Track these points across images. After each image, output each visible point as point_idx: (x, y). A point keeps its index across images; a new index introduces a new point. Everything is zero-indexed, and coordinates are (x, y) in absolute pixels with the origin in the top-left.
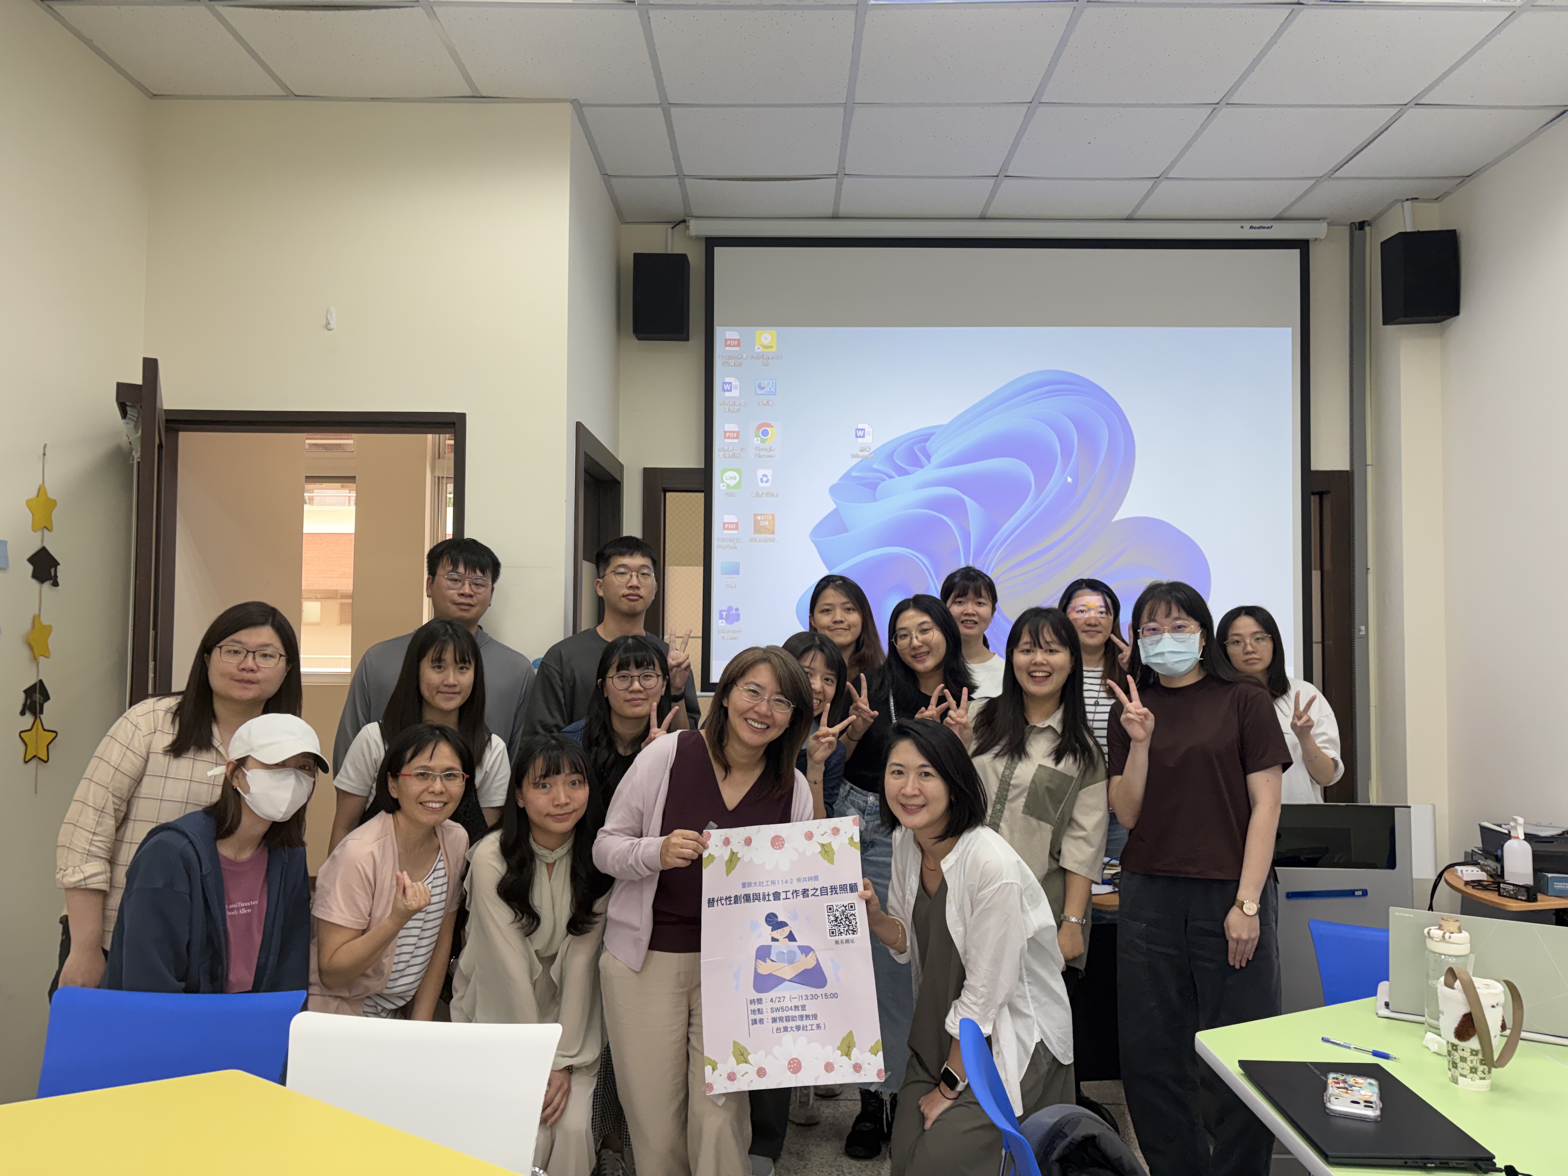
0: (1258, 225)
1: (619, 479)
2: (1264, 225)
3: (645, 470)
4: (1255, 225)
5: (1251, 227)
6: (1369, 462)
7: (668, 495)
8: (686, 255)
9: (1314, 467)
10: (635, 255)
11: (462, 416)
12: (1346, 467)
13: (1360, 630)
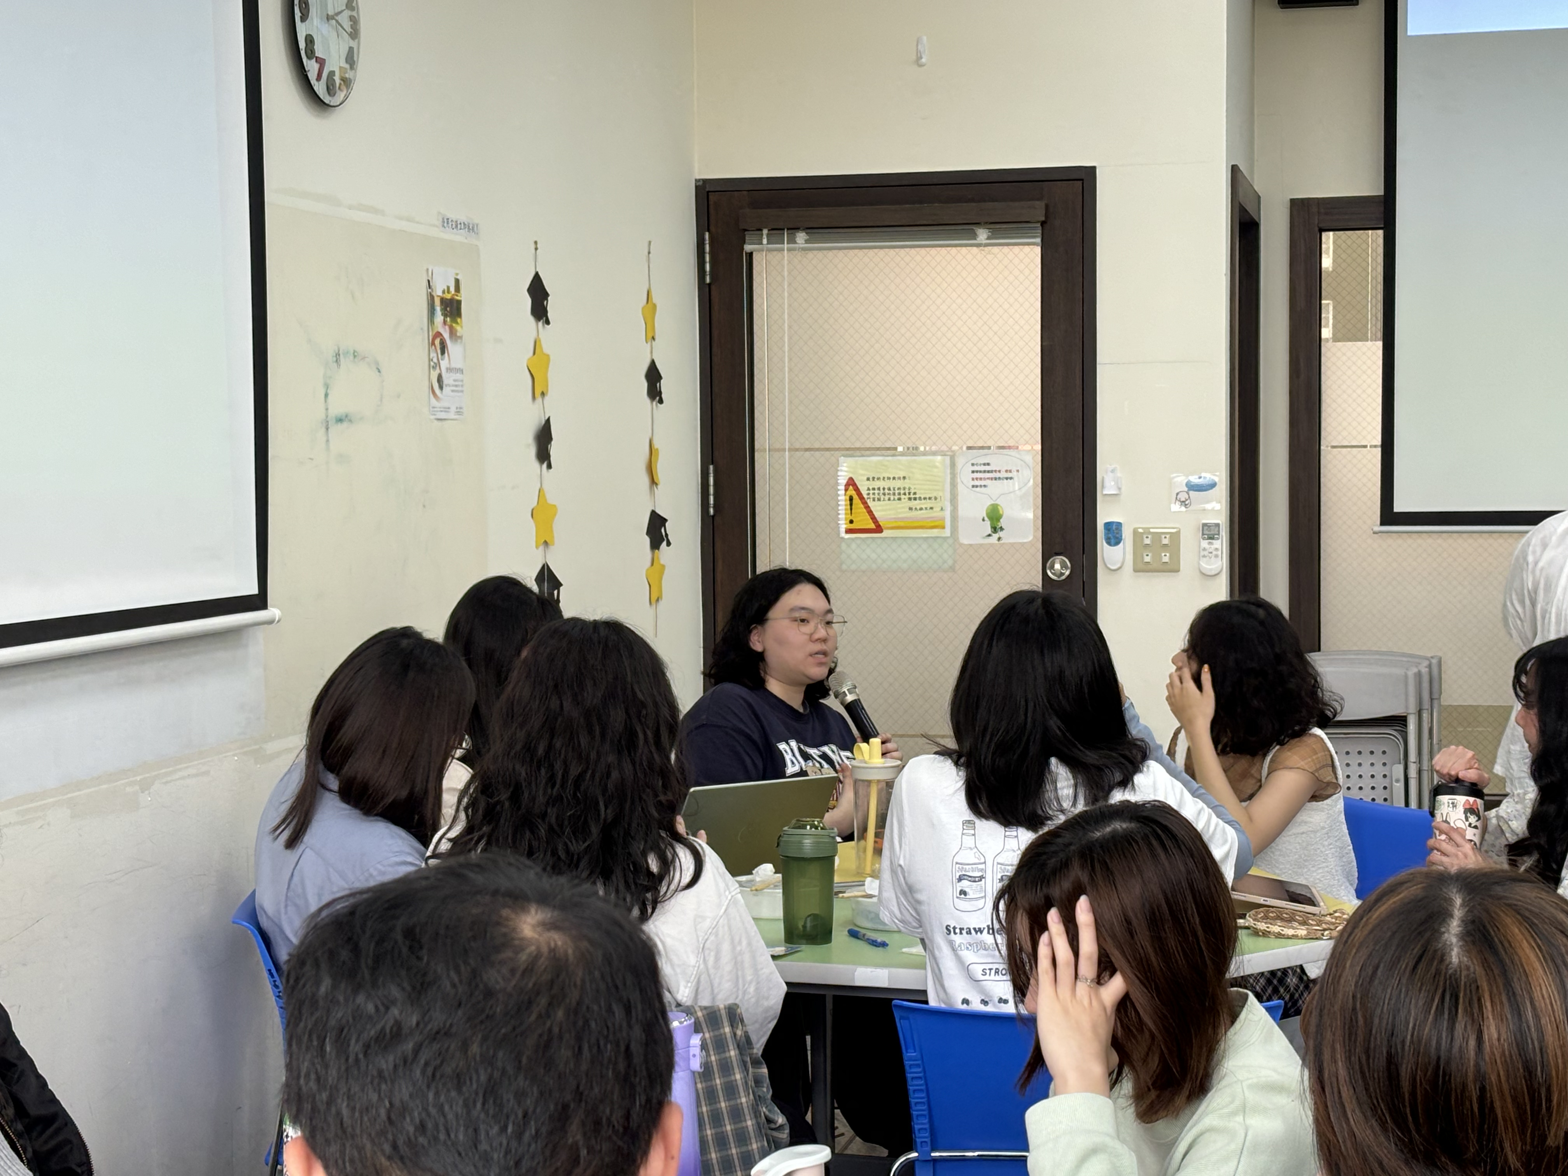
1: (1257, 220)
3: (1293, 202)
7: (1324, 235)
11: (1091, 171)
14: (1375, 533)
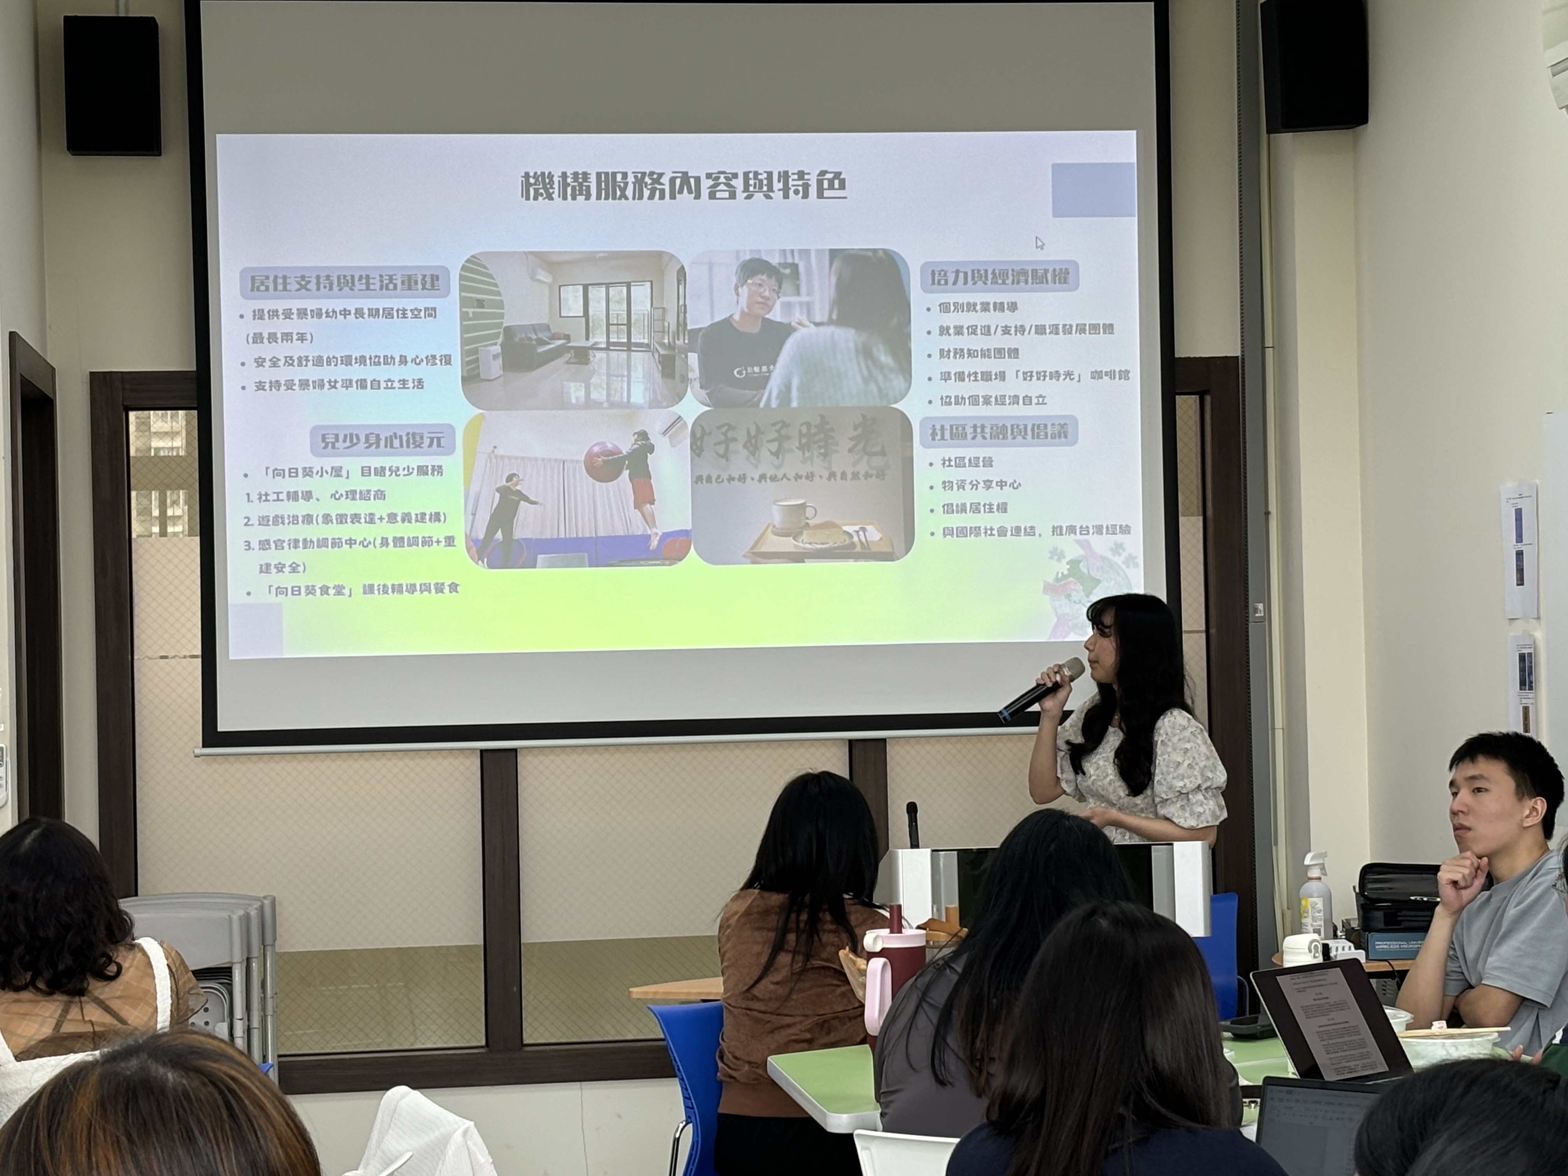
1: (51, 395)
3: (95, 377)
6: (1269, 342)
7: (132, 415)
8: (153, 19)
9: (1182, 351)
10: (66, 18)
12: (1234, 351)
13: (1256, 610)
14: (196, 756)
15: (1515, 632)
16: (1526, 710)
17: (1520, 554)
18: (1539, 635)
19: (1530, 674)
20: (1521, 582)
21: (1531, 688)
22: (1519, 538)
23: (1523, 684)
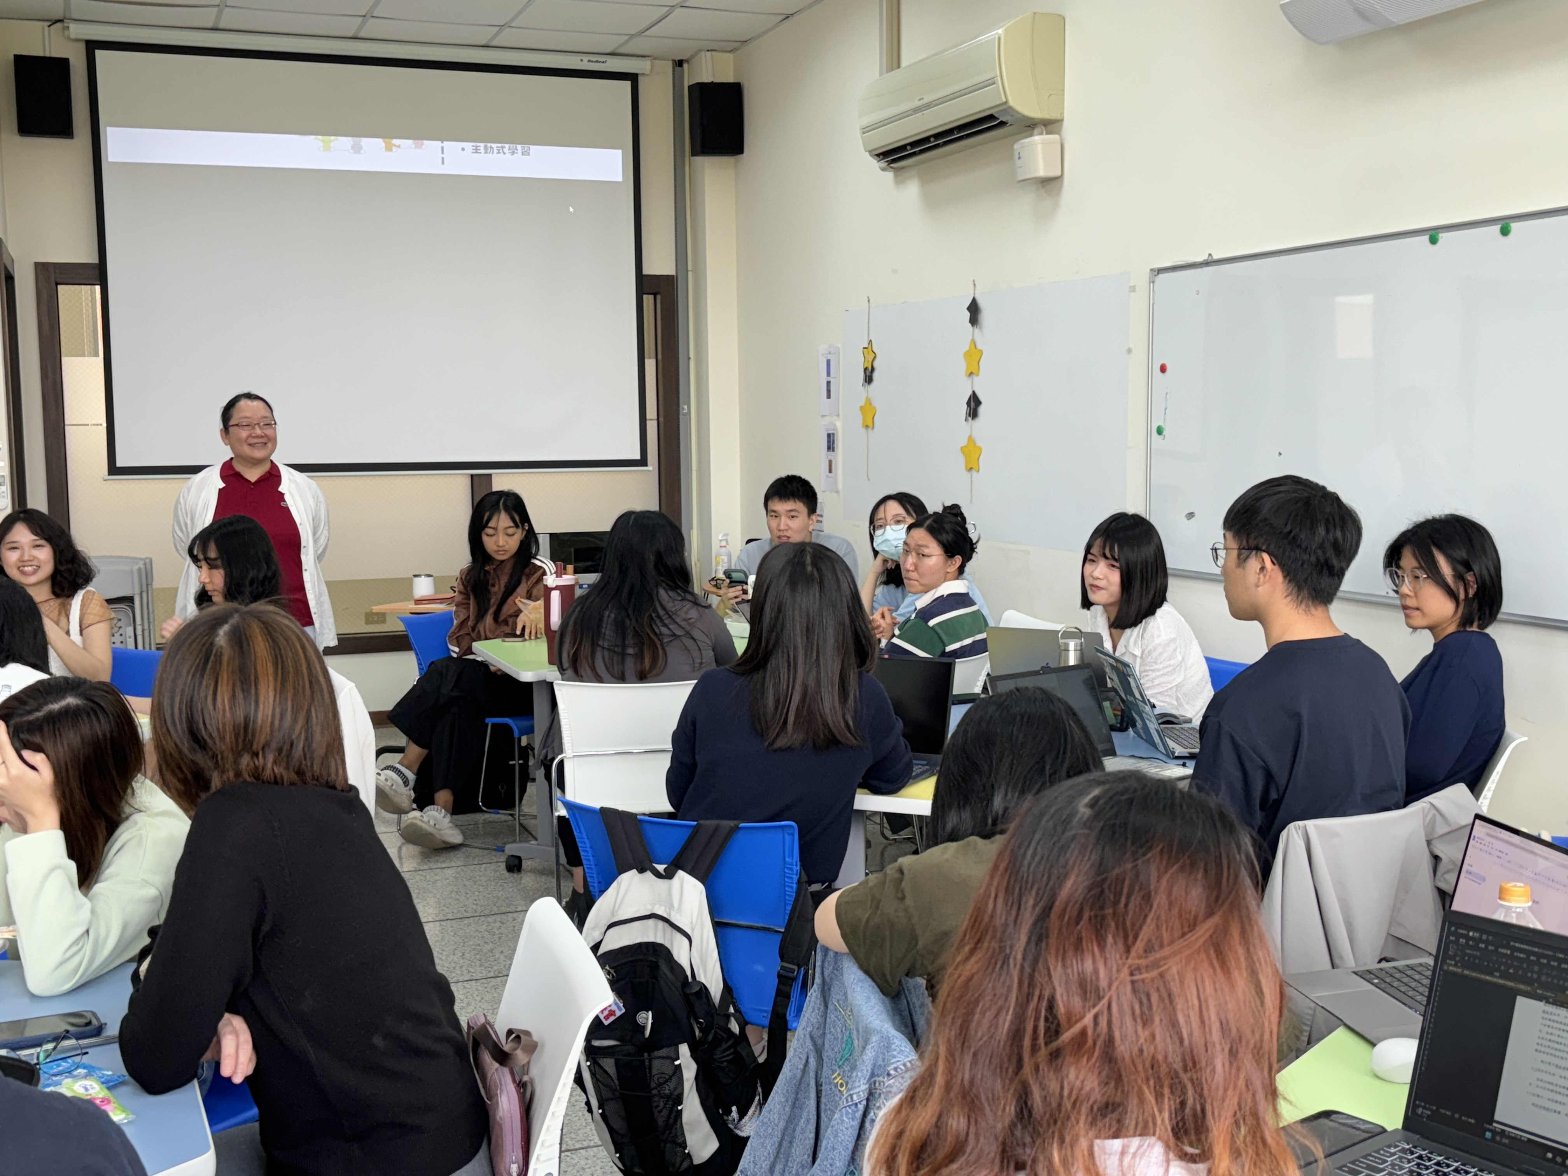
0: (594, 60)
1: (12, 273)
2: (600, 60)
3: (36, 264)
4: (592, 59)
5: (589, 61)
6: (690, 268)
7: (60, 287)
8: (68, 59)
9: (646, 272)
10: (15, 56)
12: (672, 272)
13: (684, 409)
14: (104, 480)
15: (826, 421)
16: (830, 462)
17: (828, 383)
18: (839, 424)
19: (833, 443)
20: (829, 397)
21: (833, 451)
22: (828, 374)
23: (829, 448)
